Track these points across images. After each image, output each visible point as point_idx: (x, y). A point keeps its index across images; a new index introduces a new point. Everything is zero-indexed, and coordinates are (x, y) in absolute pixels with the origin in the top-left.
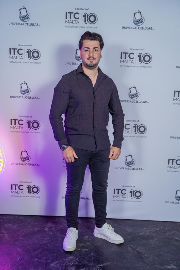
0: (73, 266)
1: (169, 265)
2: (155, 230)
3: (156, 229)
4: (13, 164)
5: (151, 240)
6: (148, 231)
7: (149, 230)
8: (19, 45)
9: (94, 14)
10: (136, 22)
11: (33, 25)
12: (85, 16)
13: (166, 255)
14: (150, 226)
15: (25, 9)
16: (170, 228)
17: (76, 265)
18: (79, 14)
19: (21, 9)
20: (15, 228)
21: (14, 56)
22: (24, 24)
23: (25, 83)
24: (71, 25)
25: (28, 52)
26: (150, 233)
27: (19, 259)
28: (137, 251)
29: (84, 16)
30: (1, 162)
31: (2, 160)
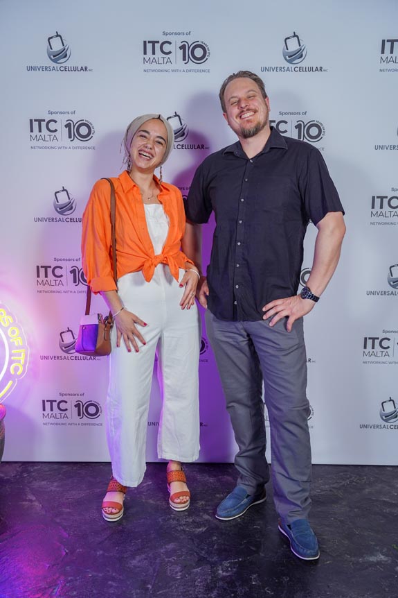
0: (176, 563)
1: (372, 554)
2: (341, 484)
3: (343, 482)
4: (46, 358)
5: (333, 505)
6: (327, 486)
7: (329, 484)
8: (50, 113)
9: (202, 42)
10: (289, 57)
11: (76, 69)
12: (183, 47)
13: (366, 534)
14: (330, 476)
15: (59, 38)
16: (372, 479)
18: (170, 43)
19: (52, 38)
20: (53, 489)
21: (39, 134)
23: (64, 190)
24: (154, 66)
25: (68, 126)
26: (331, 491)
27: (65, 553)
29: (181, 48)
30: (20, 355)
31: (23, 351)
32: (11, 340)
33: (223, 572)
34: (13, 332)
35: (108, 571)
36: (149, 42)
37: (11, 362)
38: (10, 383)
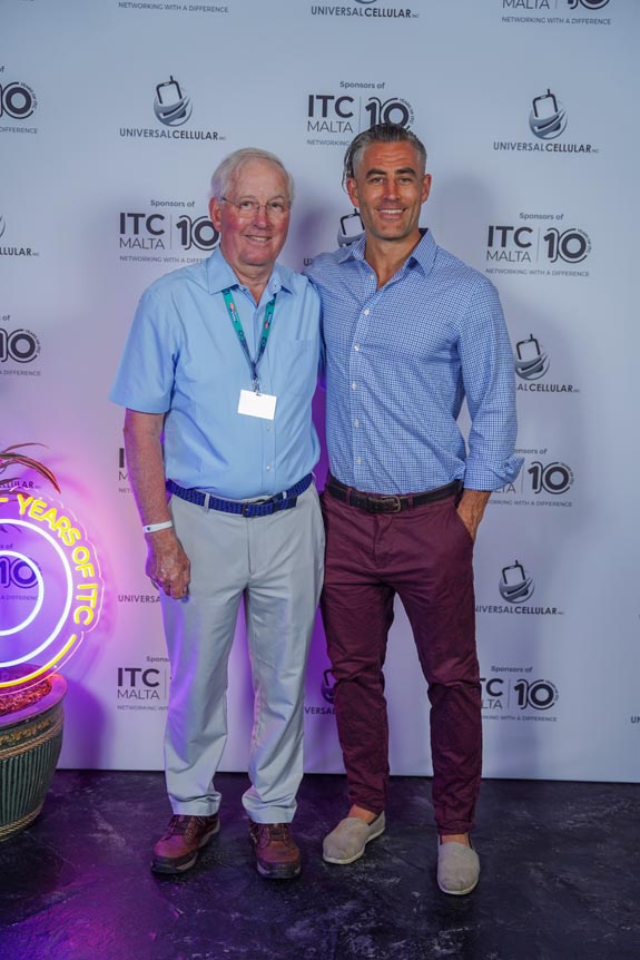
0: (363, 932)
2: (606, 812)
3: (608, 809)
5: (599, 846)
6: (583, 815)
7: (586, 812)
8: (153, 203)
9: (403, 100)
10: (539, 128)
11: (199, 136)
12: (371, 107)
14: (584, 800)
15: (174, 86)
17: (372, 932)
18: (351, 100)
19: (162, 85)
20: (138, 813)
21: (133, 237)
22: (171, 135)
24: (324, 135)
25: (182, 225)
26: (590, 822)
27: (178, 916)
28: (565, 884)
29: (368, 108)
30: (88, 592)
31: (93, 586)
32: (77, 568)
33: (442, 948)
34: (80, 555)
35: (255, 945)
36: (318, 97)
37: (75, 604)
38: (73, 638)
